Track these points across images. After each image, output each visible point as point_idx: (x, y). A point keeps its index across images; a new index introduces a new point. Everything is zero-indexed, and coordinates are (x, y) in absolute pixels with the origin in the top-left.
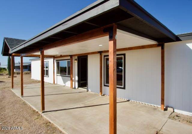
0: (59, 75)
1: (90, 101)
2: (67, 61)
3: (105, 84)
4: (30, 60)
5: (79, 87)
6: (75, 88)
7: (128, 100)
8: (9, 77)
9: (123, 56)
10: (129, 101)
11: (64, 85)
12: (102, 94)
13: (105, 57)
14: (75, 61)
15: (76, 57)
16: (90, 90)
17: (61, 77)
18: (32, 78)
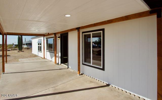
0: (48, 51)
1: (63, 83)
2: (53, 38)
3: (83, 63)
4: (31, 38)
5: (62, 63)
6: (58, 64)
7: (107, 83)
8: (18, 52)
9: (102, 32)
10: (108, 85)
11: (51, 60)
12: (80, 73)
13: (83, 34)
14: (59, 39)
15: (59, 35)
16: (70, 67)
17: (49, 53)
18: (32, 53)
